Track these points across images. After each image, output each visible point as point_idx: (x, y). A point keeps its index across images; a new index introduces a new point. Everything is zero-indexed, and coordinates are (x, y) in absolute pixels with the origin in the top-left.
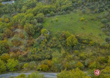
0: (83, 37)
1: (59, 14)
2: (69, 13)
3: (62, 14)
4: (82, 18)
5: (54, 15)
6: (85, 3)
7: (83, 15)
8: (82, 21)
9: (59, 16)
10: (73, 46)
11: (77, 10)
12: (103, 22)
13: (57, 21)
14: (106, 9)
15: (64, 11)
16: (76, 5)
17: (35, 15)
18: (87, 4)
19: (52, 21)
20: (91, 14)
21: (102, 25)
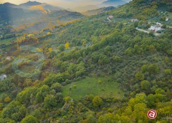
0: (105, 97)
1: (75, 81)
2: (85, 78)
3: (78, 80)
4: (100, 81)
5: (70, 83)
6: (97, 67)
7: (100, 78)
8: (100, 83)
9: (75, 83)
10: (99, 106)
11: (92, 74)
12: (119, 82)
13: (75, 88)
14: (118, 70)
15: (79, 77)
16: (89, 69)
17: (50, 85)
18: (100, 68)
19: (70, 89)
20: (106, 76)
21: (119, 84)
